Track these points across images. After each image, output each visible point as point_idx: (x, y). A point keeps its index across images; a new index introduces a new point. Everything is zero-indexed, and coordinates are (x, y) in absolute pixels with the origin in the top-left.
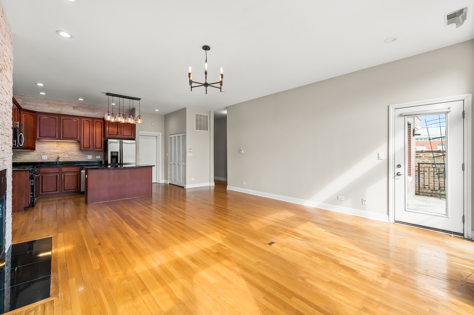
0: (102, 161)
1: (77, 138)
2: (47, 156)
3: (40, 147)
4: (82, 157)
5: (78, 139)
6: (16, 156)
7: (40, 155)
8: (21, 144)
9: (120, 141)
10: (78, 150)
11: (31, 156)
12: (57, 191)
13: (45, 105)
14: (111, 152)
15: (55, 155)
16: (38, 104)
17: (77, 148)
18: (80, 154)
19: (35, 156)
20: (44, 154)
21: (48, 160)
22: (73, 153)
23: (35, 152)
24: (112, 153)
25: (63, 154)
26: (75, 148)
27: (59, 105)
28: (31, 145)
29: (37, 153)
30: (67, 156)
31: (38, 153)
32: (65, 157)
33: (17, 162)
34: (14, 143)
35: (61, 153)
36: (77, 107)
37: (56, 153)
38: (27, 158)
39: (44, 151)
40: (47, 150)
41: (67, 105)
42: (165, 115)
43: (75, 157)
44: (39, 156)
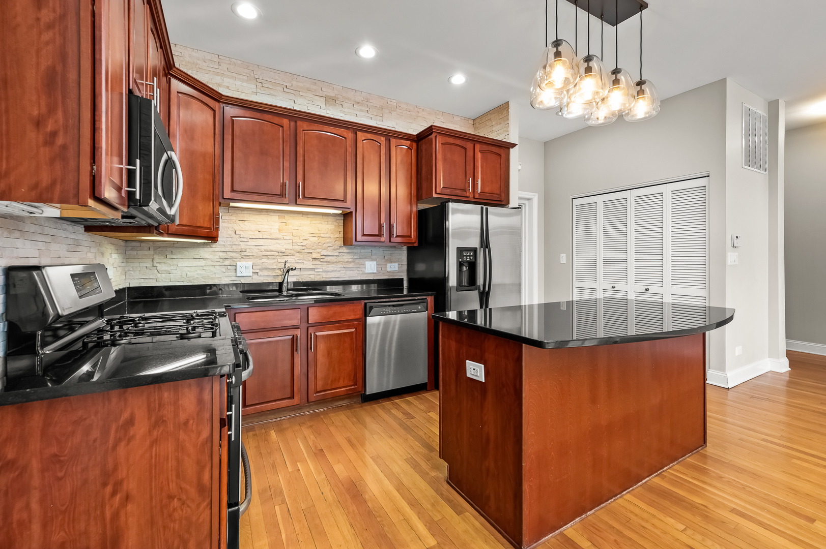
0: (402, 279)
1: (344, 201)
2: (249, 264)
3: (230, 232)
4: (351, 265)
5: (349, 204)
6: (155, 264)
7: (231, 259)
8: (171, 205)
9: (482, 208)
10: (341, 243)
11: (202, 263)
12: (292, 397)
13: (245, 84)
14: (458, 248)
15: (274, 261)
16: (226, 80)
17: (337, 235)
18: (346, 255)
19: (214, 264)
20: (242, 254)
21: (255, 277)
22: (324, 252)
23: (216, 247)
24: (460, 251)
25: (297, 257)
26: (332, 236)
27: (285, 89)
28: (203, 221)
29: (221, 254)
30: (309, 264)
31: (224, 254)
32: (304, 267)
33: (158, 284)
34: (131, 182)
35: (293, 255)
36: (338, 98)
37: (277, 254)
38: (188, 269)
39: (243, 246)
40: (252, 242)
41: (308, 90)
42: (546, 143)
43: (331, 267)
44: (227, 263)
